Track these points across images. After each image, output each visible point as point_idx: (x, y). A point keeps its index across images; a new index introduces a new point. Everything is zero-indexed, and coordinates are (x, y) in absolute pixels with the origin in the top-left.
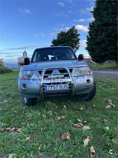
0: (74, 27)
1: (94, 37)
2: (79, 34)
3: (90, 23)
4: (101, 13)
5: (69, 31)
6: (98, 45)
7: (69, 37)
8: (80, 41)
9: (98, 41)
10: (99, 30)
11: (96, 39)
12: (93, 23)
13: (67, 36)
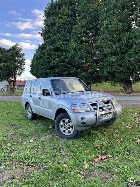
0: (18, 45)
1: (47, 60)
2: (24, 54)
3: (40, 45)
4: (51, 37)
5: (11, 48)
6: (52, 70)
7: (12, 56)
8: (25, 61)
9: (52, 65)
10: (52, 54)
11: (49, 63)
12: (43, 45)
13: (9, 54)
